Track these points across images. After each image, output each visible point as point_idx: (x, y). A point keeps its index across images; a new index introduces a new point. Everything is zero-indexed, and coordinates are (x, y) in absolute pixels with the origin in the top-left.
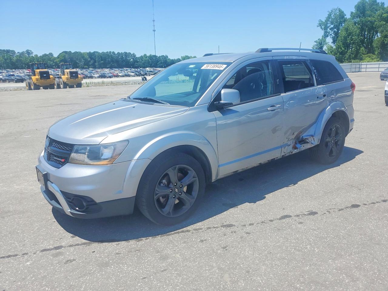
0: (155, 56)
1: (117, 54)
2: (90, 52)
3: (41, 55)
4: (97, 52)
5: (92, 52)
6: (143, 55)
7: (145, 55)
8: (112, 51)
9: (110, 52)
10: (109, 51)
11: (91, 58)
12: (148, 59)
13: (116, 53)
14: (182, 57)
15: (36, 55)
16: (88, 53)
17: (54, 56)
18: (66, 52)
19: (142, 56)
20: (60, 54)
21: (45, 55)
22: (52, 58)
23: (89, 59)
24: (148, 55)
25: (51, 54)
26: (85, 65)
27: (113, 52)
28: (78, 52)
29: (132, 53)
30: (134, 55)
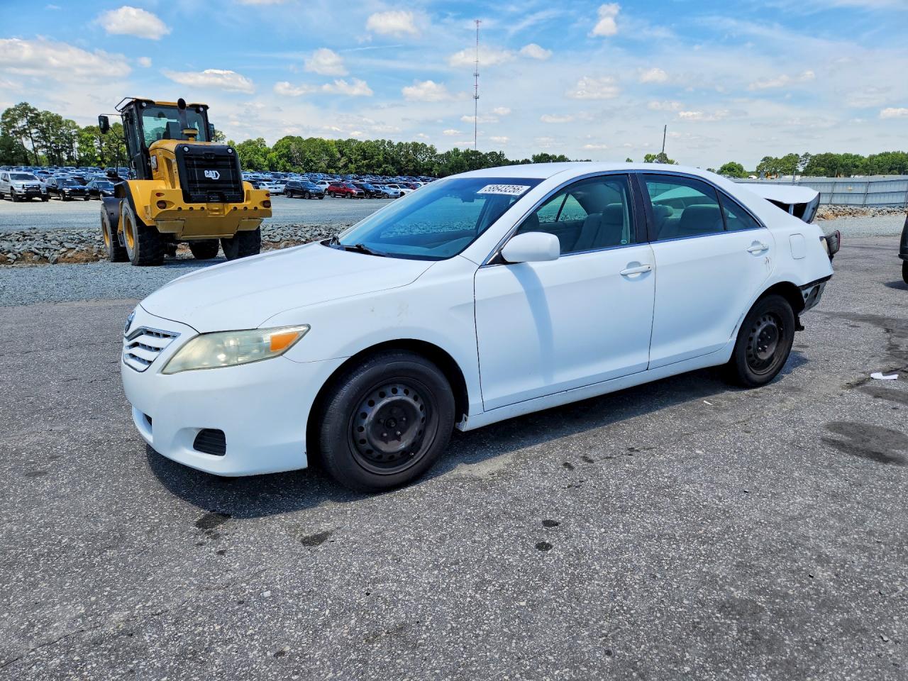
0: (476, 153)
1: (398, 145)
2: (340, 140)
3: (242, 143)
4: (354, 140)
5: (344, 139)
6: (451, 149)
7: (456, 150)
8: (387, 140)
9: (383, 141)
10: (380, 140)
11: (343, 154)
12: (462, 158)
13: (395, 144)
14: (534, 156)
15: (231, 142)
16: (336, 141)
17: (267, 146)
18: (291, 138)
19: (448, 152)
20: (280, 141)
21: (249, 143)
22: (263, 150)
23: (338, 155)
24: (462, 150)
25: (261, 141)
26: (329, 166)
27: (390, 143)
28: (315, 140)
29: (428, 146)
30: (433, 151)
